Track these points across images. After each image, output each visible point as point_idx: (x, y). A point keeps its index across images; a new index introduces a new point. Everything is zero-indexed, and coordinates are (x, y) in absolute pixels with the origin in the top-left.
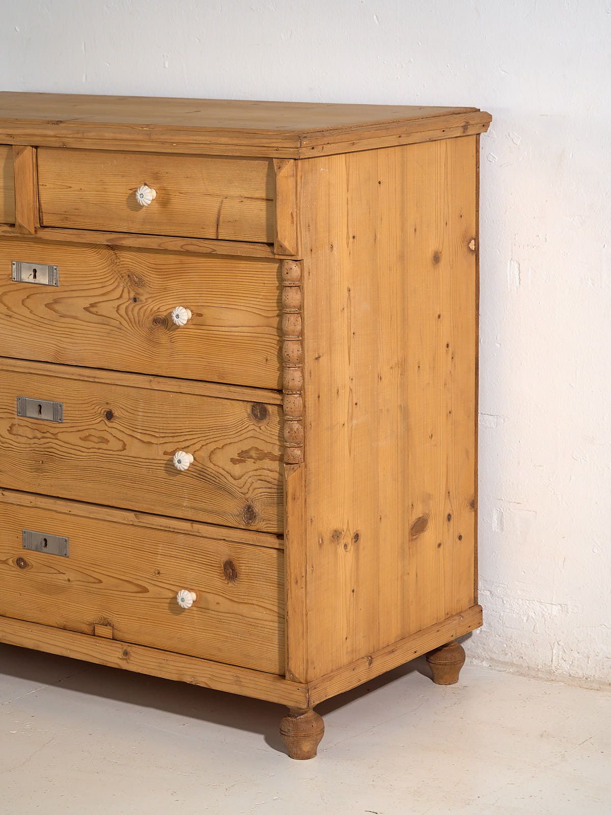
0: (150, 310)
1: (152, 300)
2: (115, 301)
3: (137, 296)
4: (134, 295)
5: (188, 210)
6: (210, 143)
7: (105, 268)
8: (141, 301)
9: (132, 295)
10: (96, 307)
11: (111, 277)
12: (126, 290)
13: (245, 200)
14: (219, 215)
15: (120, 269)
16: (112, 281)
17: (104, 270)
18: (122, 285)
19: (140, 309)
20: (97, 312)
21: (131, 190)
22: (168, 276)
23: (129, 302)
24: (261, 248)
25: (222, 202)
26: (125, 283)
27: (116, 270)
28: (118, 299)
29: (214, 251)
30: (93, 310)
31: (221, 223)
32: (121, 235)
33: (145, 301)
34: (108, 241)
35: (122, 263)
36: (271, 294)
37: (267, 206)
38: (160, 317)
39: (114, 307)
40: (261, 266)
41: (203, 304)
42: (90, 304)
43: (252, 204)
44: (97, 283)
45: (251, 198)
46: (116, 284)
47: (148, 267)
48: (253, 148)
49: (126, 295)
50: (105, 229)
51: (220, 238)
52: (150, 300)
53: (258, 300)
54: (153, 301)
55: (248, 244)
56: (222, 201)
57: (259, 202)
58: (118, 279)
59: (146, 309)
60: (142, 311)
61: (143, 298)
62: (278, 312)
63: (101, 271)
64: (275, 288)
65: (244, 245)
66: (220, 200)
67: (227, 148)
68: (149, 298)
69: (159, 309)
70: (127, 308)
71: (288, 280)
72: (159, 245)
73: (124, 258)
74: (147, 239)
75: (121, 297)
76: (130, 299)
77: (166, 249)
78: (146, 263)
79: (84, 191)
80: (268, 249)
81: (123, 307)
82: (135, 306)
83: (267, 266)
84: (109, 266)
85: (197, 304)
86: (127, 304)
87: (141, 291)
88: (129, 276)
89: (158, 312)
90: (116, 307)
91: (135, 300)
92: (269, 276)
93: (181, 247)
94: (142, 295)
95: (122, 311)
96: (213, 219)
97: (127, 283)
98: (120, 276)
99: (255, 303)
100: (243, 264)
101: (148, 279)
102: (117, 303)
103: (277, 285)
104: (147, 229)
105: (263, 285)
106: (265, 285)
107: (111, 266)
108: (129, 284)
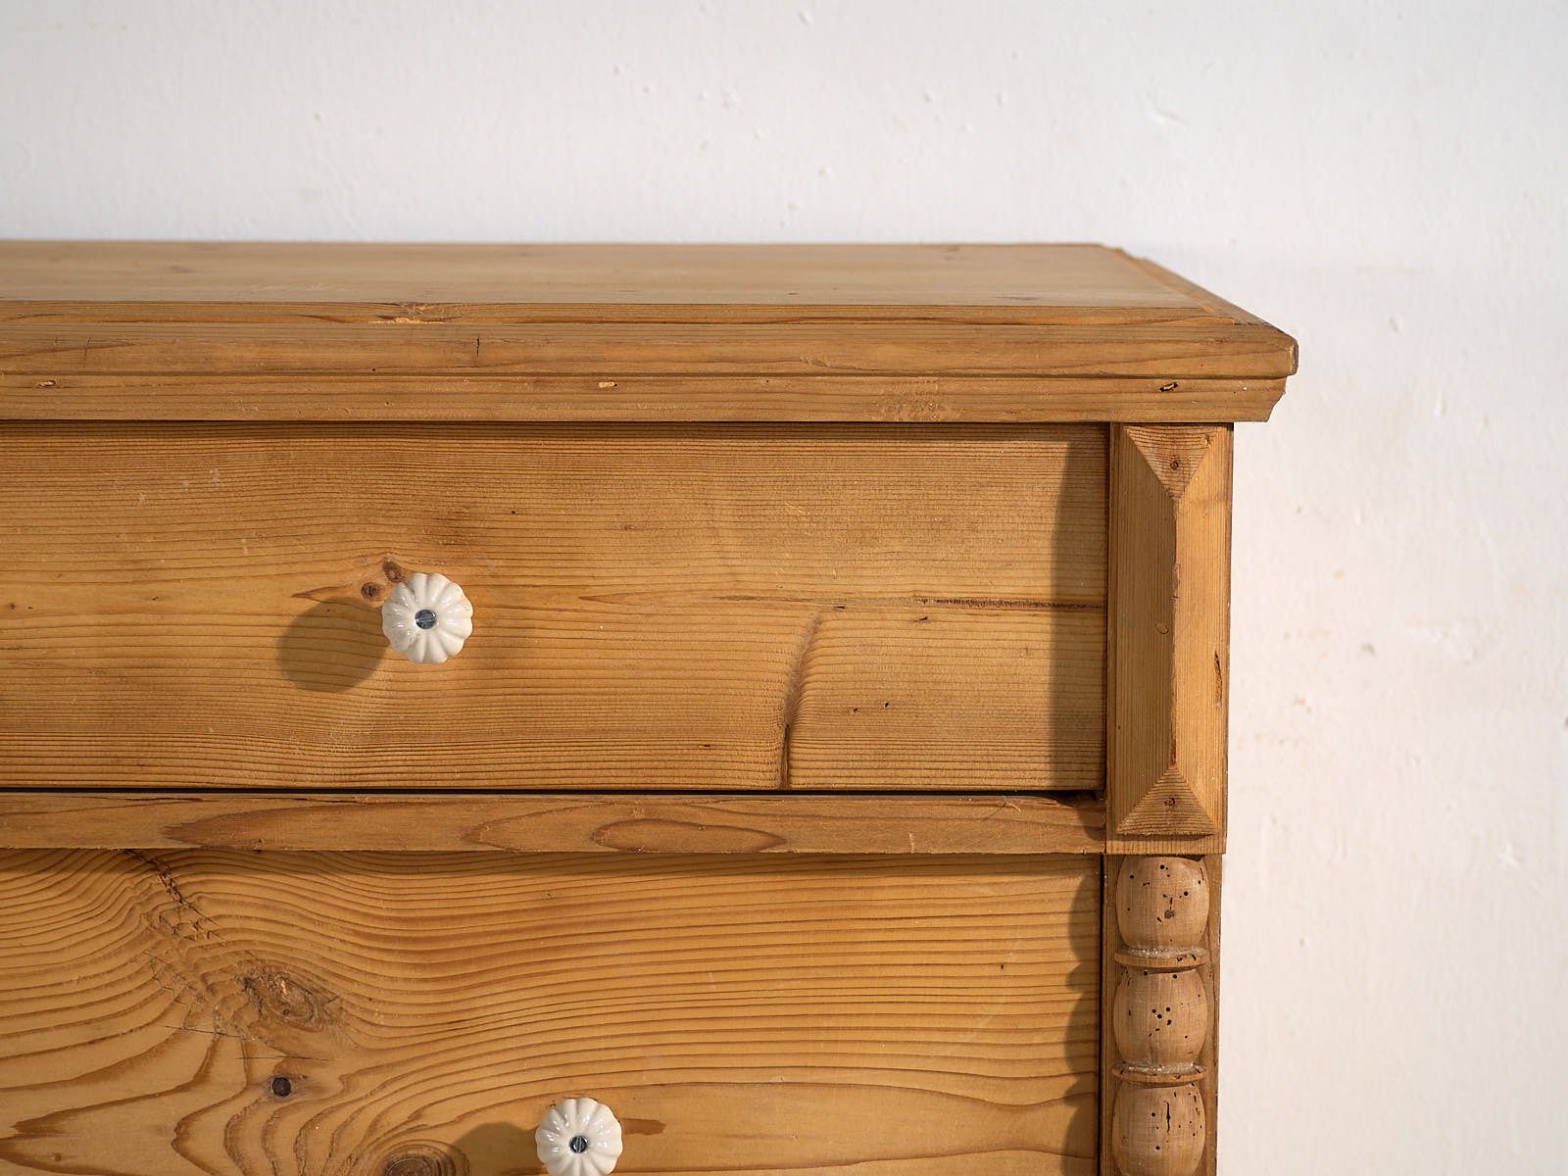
0: (368, 1123)
1: (379, 1079)
2: (165, 1099)
3: (295, 1069)
4: (278, 1066)
5: (627, 673)
6: (819, 369)
7: (117, 953)
8: (318, 1089)
9: (266, 1066)
10: (57, 1132)
11: (146, 993)
12: (231, 1047)
13: (941, 612)
14: (798, 687)
15: (196, 957)
16: (152, 1012)
17: (111, 964)
18: (206, 1024)
19: (308, 1126)
20: (59, 1157)
21: (306, 595)
22: (473, 969)
23: (247, 1100)
24: (1030, 815)
25: (816, 627)
26: (228, 1015)
27: (175, 959)
28: (182, 1088)
29: (780, 840)
30: (41, 1148)
31: (807, 720)
32: (258, 803)
33: (339, 1086)
34: (172, 832)
35: (207, 926)
36: (1036, 1009)
37: (1059, 633)
38: (425, 1152)
39: (159, 1130)
40: (987, 891)
41: (663, 1078)
42: (19, 1125)
43: (979, 627)
44: (59, 1027)
45: (972, 602)
46: (174, 1021)
47: (357, 934)
48: (1040, 385)
49: (229, 1069)
50: (151, 780)
51: (798, 783)
52: (368, 1083)
53: (969, 1038)
54: (383, 1086)
55: (960, 800)
56: (819, 622)
57: (1015, 619)
58: (189, 999)
59: (345, 1124)
60: (324, 1131)
61: (327, 1076)
62: (1072, 1081)
63: (93, 970)
64: (1063, 980)
65: (939, 807)
66: (806, 618)
67: (898, 390)
68: (362, 1072)
69: (417, 1115)
70: (232, 1130)
71: (1168, 942)
72: (471, 836)
73: (218, 902)
74: (404, 812)
75: (202, 1077)
76: (250, 1084)
77: (509, 851)
78: (348, 917)
79: (32, 613)
80: (1070, 816)
81: (218, 1121)
82: (279, 1115)
83: (1020, 889)
84: (132, 944)
85: (632, 1080)
86: (235, 1108)
87: (315, 1042)
88: (248, 982)
89: (411, 1130)
90: (174, 1124)
91: (282, 1086)
92: (1029, 934)
93: (596, 835)
94: (324, 1061)
95: (207, 1141)
96: (768, 701)
97: (237, 1015)
98: (200, 987)
99: (949, 1051)
100: (889, 891)
101: (355, 988)
102: (175, 1109)
103: (1072, 967)
104: (394, 765)
105: (997, 971)
106: (1009, 971)
107: (149, 944)
108: (250, 1017)
